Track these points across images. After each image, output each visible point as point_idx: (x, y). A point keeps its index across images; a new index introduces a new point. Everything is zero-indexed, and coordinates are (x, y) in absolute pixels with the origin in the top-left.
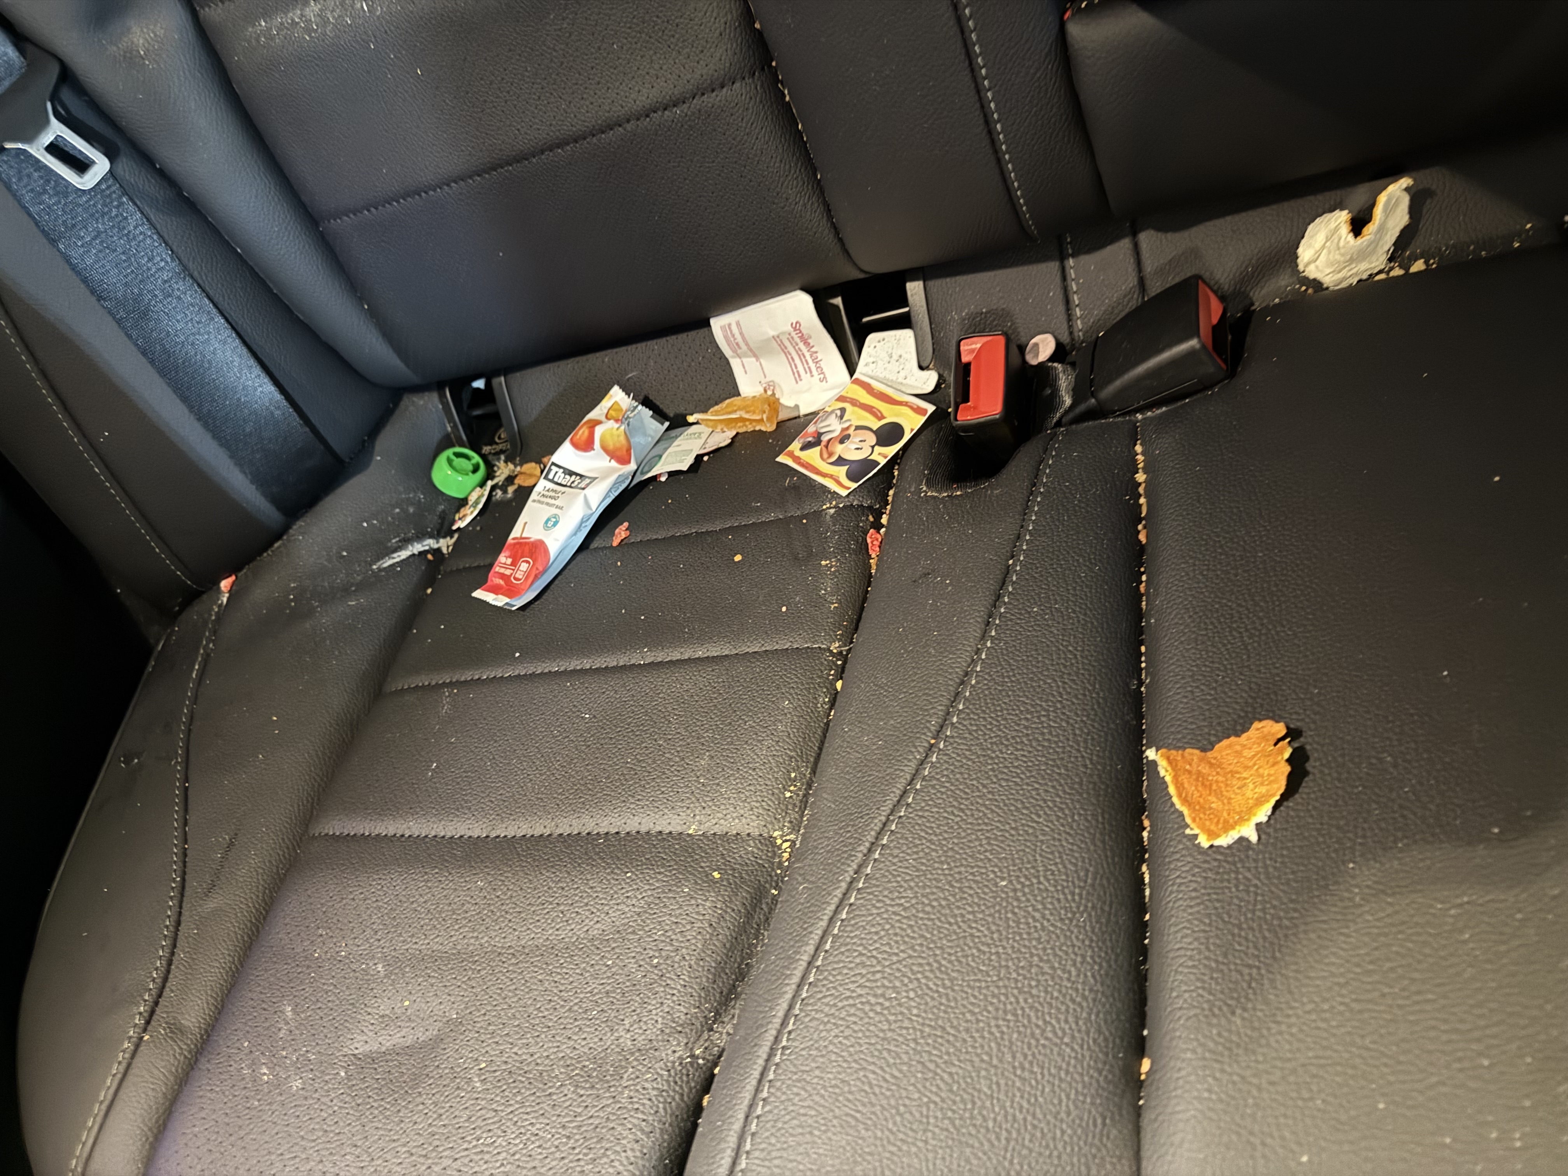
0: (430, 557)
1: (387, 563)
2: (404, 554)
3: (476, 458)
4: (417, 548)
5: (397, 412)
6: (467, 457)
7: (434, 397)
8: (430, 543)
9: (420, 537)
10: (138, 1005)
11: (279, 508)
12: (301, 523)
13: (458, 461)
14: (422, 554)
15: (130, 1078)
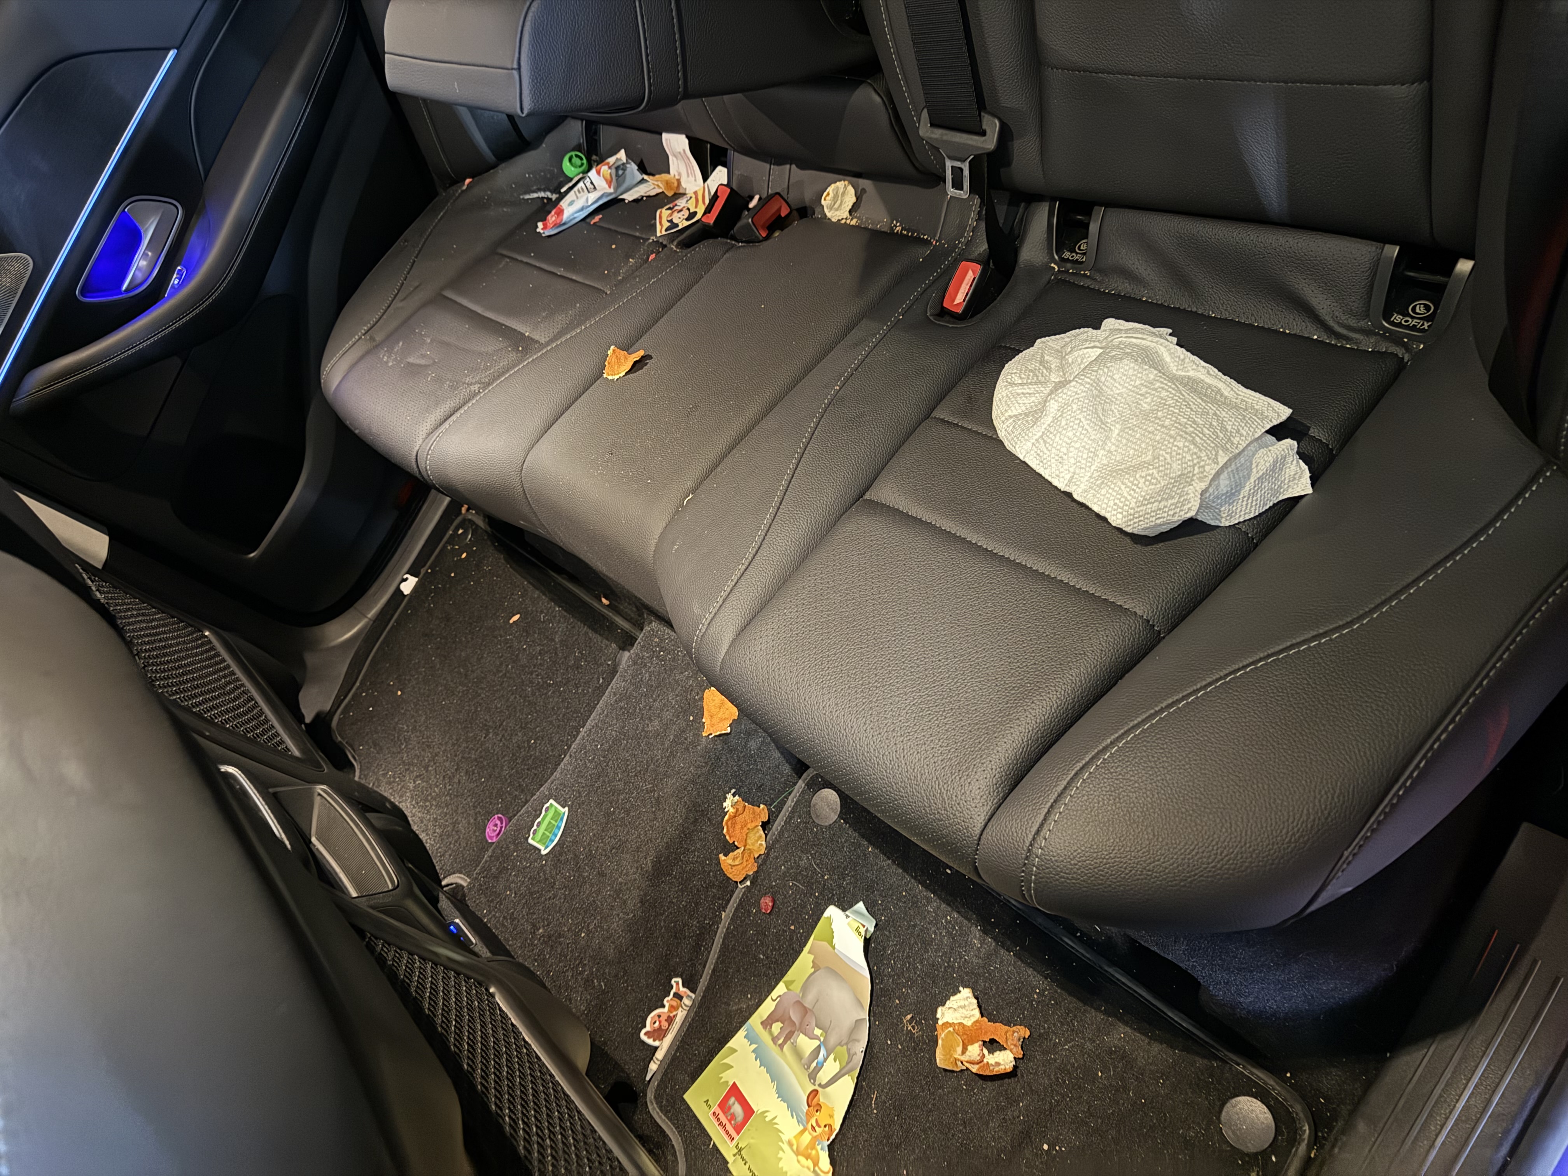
0: (545, 201)
1: (527, 197)
2: (535, 195)
3: (585, 161)
4: (542, 194)
5: (562, 125)
6: (581, 159)
7: (579, 122)
8: (548, 194)
9: (544, 190)
10: (364, 326)
11: (494, 155)
12: (503, 165)
13: (575, 160)
14: (543, 198)
15: (354, 347)
